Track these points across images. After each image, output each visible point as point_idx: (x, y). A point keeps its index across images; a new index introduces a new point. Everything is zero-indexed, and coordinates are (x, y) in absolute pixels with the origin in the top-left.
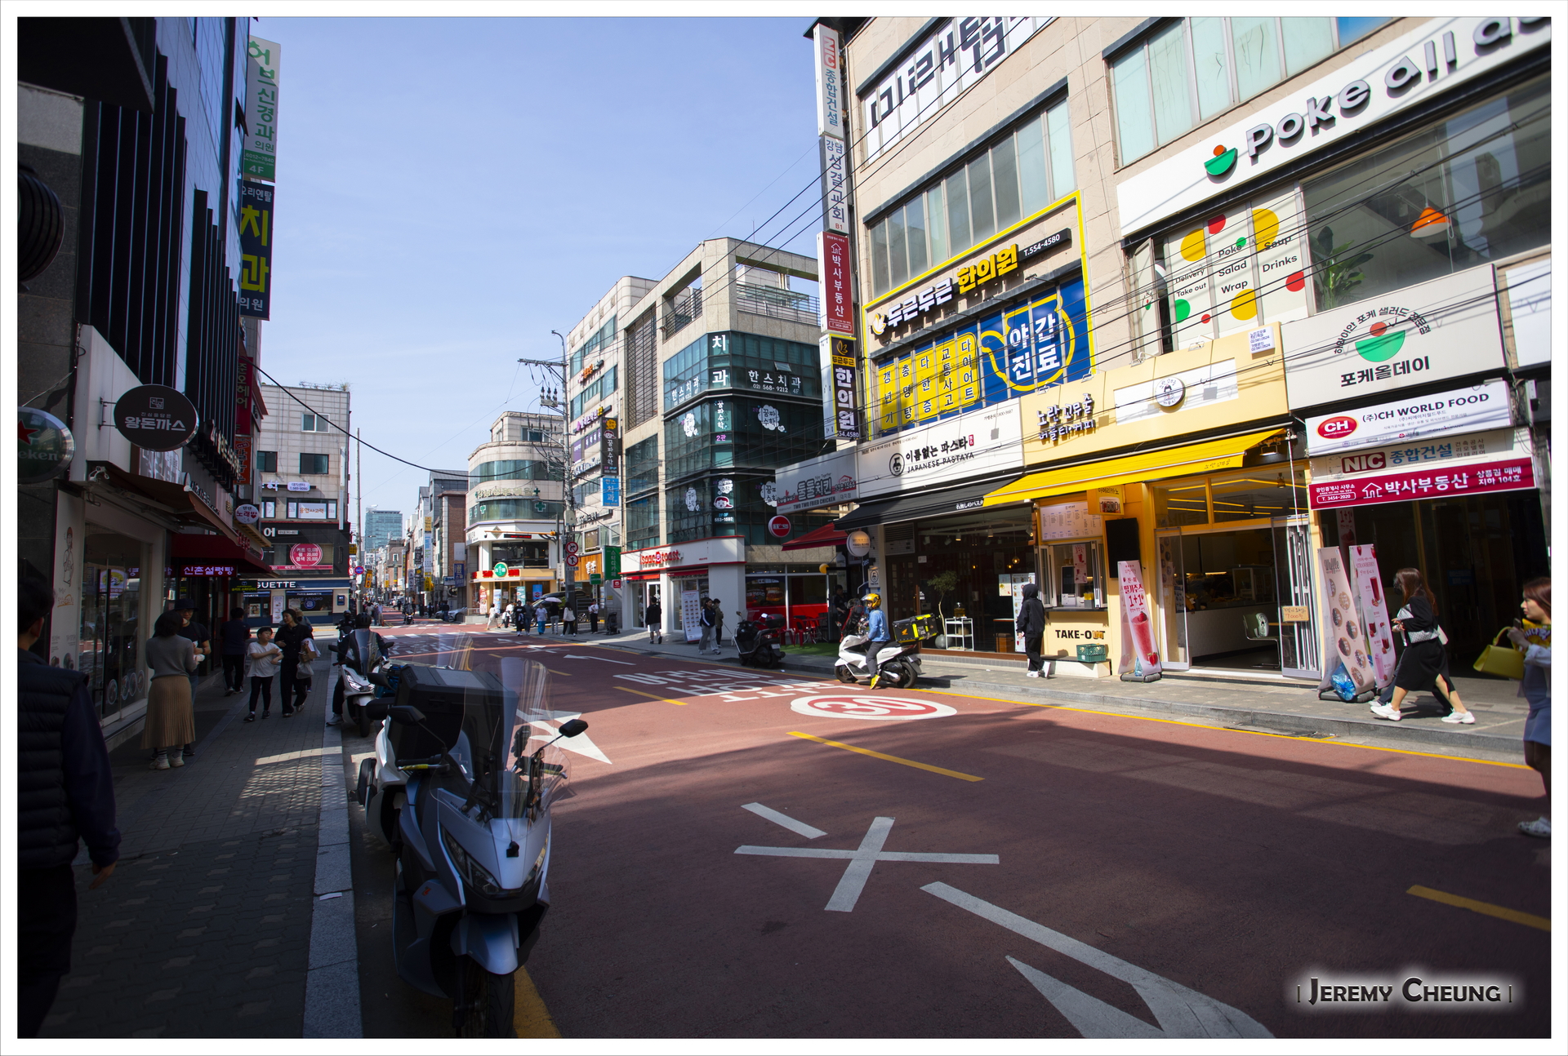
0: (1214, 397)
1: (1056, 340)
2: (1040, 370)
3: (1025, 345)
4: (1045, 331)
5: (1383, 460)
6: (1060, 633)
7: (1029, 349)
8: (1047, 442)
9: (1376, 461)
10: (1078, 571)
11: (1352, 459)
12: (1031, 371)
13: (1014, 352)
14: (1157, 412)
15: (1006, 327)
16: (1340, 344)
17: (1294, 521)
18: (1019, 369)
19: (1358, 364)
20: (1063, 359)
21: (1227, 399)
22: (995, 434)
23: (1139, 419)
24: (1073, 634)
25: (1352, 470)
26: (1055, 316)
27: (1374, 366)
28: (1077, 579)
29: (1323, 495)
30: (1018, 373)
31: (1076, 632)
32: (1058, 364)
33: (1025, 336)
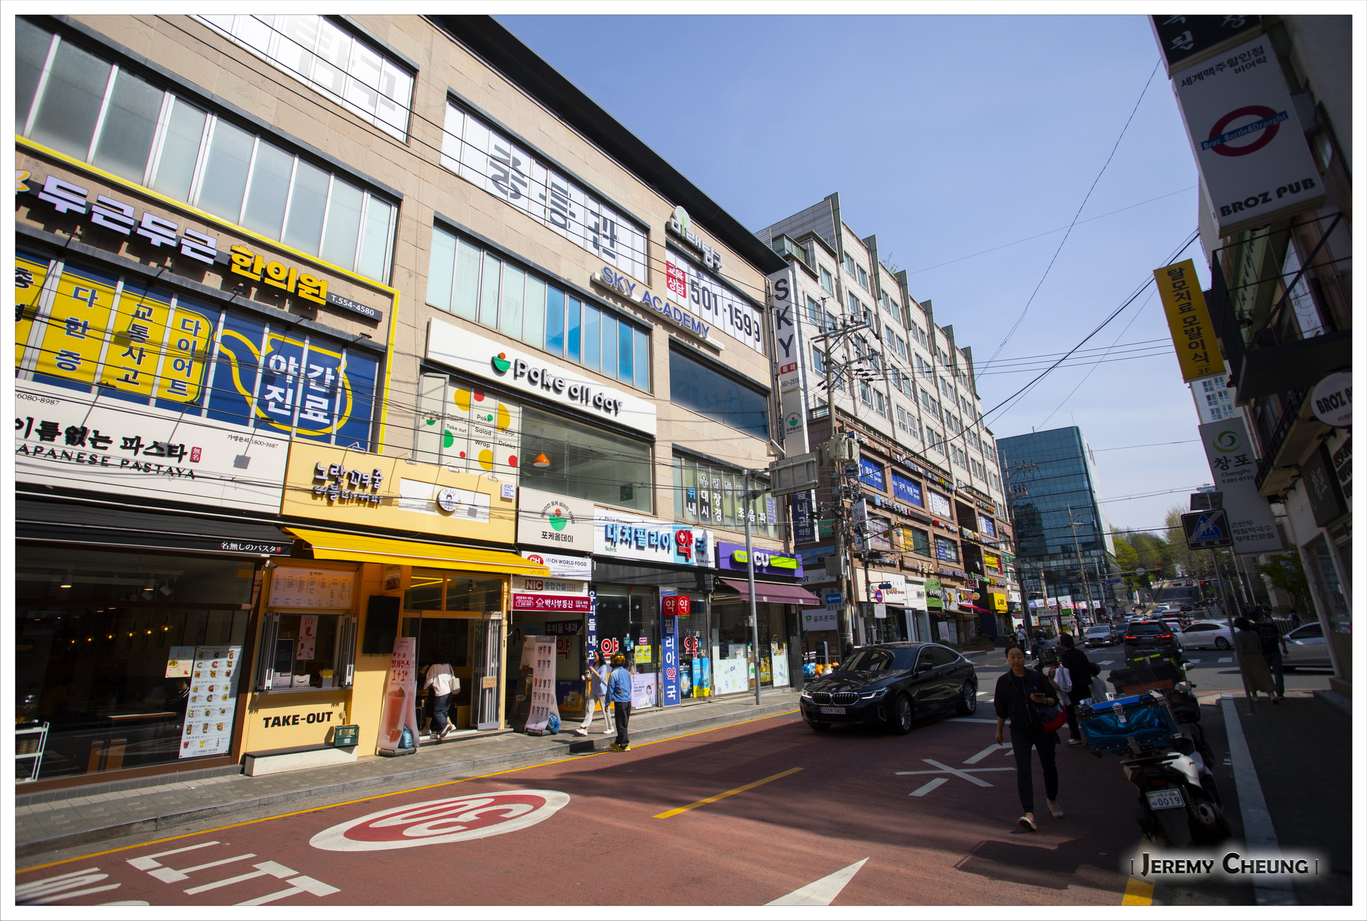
0: (475, 516)
1: (331, 396)
2: (303, 416)
3: (290, 379)
4: (320, 380)
5: (542, 585)
6: (271, 722)
7: (294, 386)
8: (319, 499)
9: (539, 585)
10: (302, 645)
11: (530, 581)
12: (292, 410)
13: (270, 378)
14: (434, 511)
15: (266, 347)
16: (543, 514)
17: (495, 616)
18: (274, 399)
19: (549, 528)
20: (336, 420)
21: (482, 520)
22: (242, 462)
23: (418, 511)
24: (291, 721)
25: (529, 589)
26: (336, 374)
27: (555, 532)
28: (300, 654)
29: (519, 601)
30: (272, 404)
31: (294, 717)
32: (328, 421)
33: (291, 369)
